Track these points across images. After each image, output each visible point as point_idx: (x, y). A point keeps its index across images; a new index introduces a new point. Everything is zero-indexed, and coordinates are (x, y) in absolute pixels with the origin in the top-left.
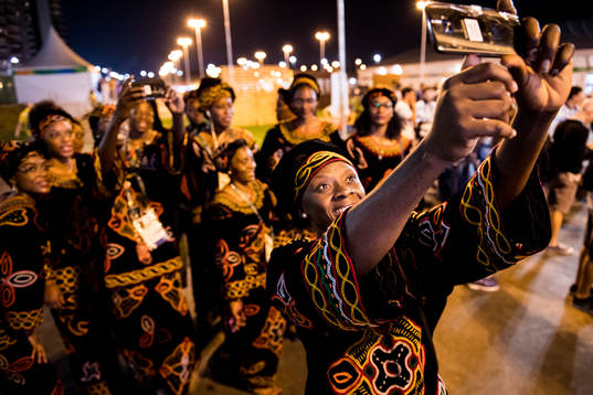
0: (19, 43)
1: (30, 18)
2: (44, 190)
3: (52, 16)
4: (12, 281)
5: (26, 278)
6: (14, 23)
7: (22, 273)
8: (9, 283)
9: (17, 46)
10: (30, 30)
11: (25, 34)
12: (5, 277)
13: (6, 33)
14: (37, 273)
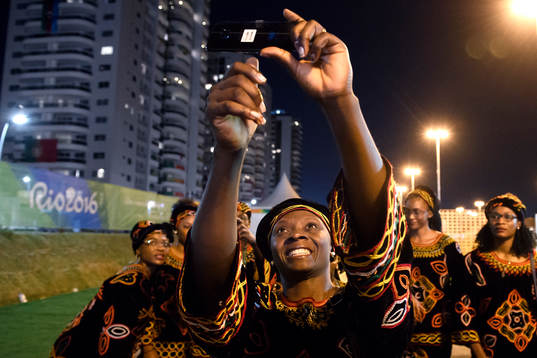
0: (262, 189)
1: (274, 169)
2: (158, 262)
3: (292, 166)
4: (110, 331)
5: (121, 331)
6: (260, 172)
7: (119, 326)
8: (107, 332)
9: (259, 191)
10: (272, 178)
11: (267, 181)
12: (106, 326)
13: (253, 180)
14: (130, 330)
